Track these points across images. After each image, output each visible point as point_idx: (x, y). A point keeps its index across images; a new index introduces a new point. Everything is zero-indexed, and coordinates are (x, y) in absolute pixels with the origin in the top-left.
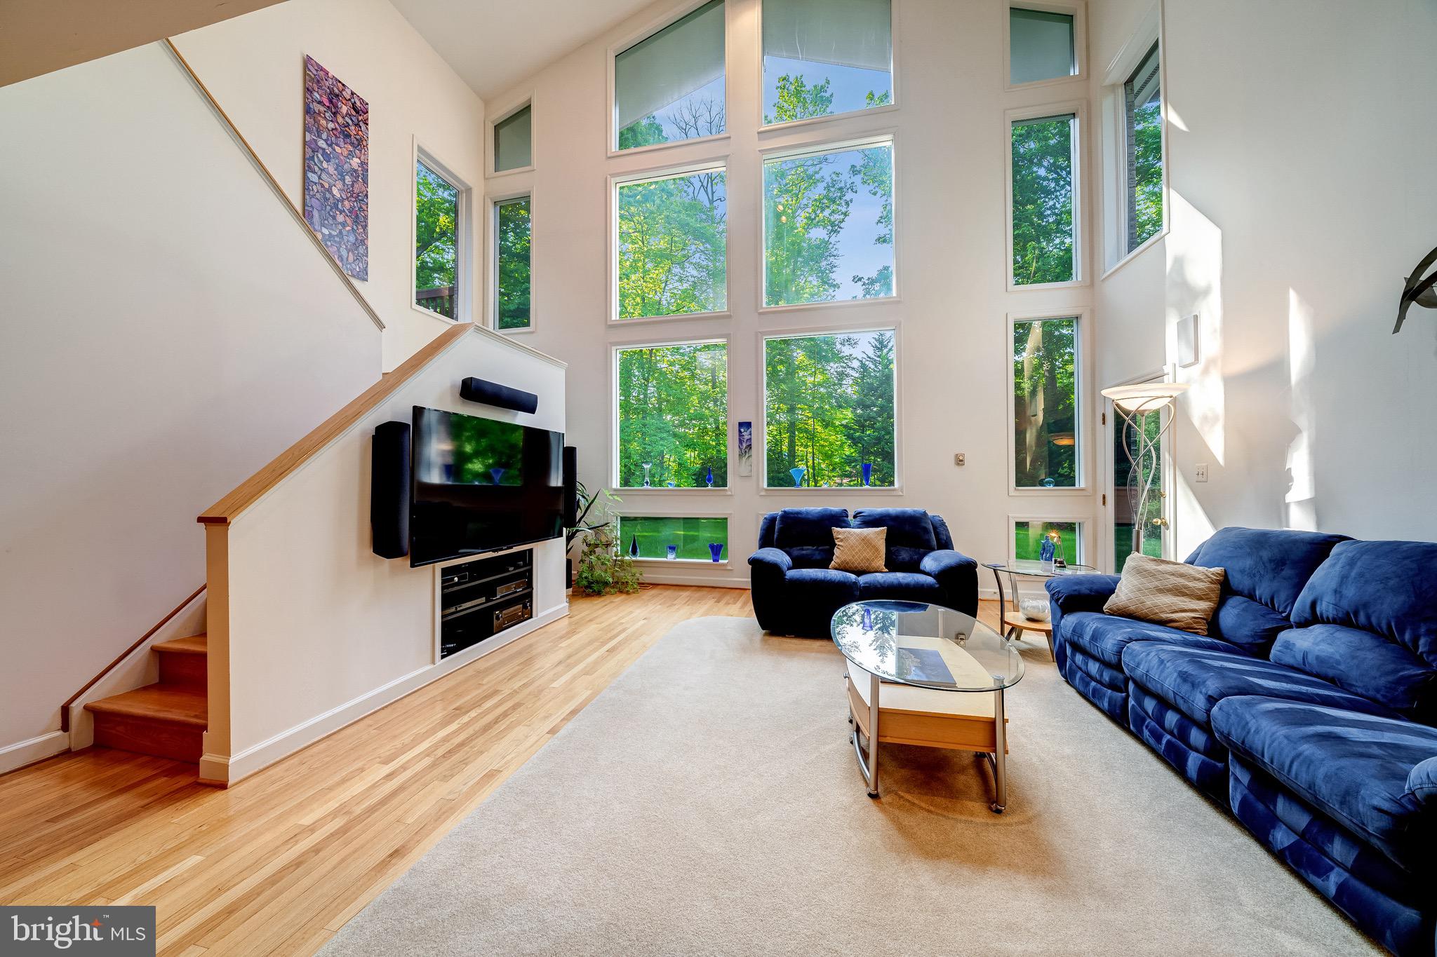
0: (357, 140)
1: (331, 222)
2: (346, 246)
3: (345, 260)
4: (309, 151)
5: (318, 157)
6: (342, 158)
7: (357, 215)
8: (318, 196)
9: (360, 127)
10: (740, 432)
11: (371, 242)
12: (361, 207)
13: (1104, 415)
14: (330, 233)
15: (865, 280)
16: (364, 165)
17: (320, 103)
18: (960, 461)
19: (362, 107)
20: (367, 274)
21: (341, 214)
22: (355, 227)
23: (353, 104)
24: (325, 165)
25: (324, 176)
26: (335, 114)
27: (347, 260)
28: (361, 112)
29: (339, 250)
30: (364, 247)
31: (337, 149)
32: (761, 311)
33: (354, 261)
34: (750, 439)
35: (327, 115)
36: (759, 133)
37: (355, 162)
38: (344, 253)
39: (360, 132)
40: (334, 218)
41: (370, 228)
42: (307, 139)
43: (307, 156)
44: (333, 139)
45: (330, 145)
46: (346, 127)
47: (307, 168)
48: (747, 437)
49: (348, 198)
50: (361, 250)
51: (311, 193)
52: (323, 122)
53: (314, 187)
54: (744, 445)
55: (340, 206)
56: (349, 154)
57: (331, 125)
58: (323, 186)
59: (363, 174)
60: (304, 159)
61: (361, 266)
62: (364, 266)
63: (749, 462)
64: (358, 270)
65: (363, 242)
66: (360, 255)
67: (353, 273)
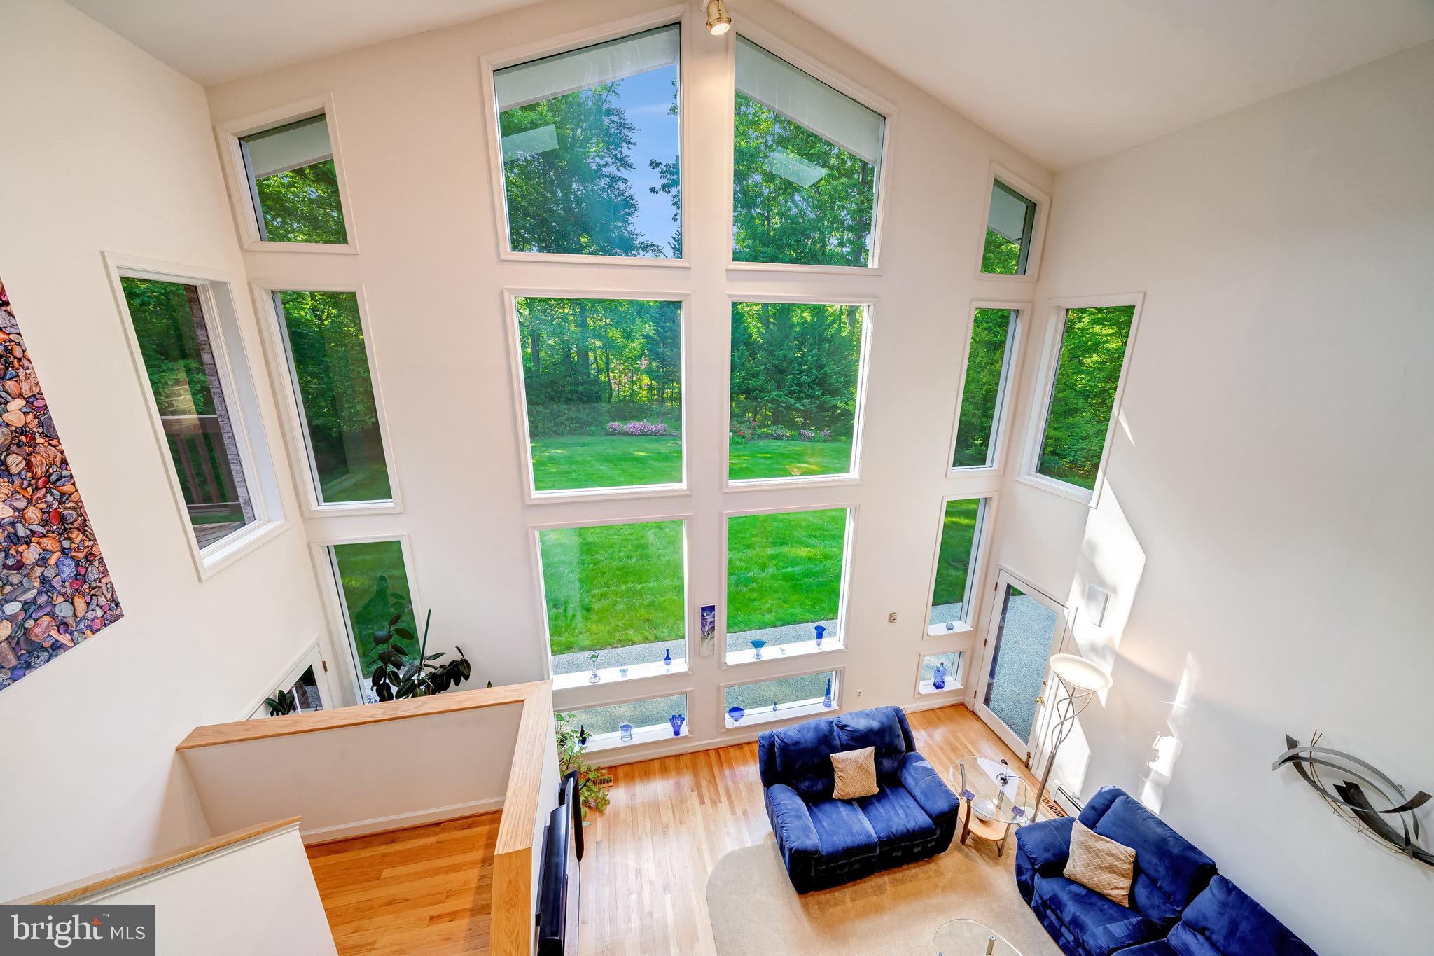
1: (15, 579)
2: (63, 595)
3: (71, 621)
7: (61, 516)
10: (703, 616)
11: (104, 547)
12: (62, 494)
13: (997, 582)
14: (26, 603)
15: (663, 167)
16: (36, 406)
18: (892, 618)
20: (117, 605)
21: (28, 544)
22: (66, 544)
27: (75, 616)
29: (52, 615)
30: (96, 563)
32: (726, 491)
33: (88, 604)
34: (714, 621)
36: (726, 270)
37: (15, 410)
38: (64, 611)
40: (19, 566)
41: (94, 523)
48: (709, 620)
49: (29, 501)
50: (93, 574)
54: (707, 628)
55: (21, 532)
59: (40, 424)
61: (102, 601)
62: (109, 596)
63: (711, 643)
64: (99, 613)
65: (90, 557)
66: (94, 584)
67: (96, 627)
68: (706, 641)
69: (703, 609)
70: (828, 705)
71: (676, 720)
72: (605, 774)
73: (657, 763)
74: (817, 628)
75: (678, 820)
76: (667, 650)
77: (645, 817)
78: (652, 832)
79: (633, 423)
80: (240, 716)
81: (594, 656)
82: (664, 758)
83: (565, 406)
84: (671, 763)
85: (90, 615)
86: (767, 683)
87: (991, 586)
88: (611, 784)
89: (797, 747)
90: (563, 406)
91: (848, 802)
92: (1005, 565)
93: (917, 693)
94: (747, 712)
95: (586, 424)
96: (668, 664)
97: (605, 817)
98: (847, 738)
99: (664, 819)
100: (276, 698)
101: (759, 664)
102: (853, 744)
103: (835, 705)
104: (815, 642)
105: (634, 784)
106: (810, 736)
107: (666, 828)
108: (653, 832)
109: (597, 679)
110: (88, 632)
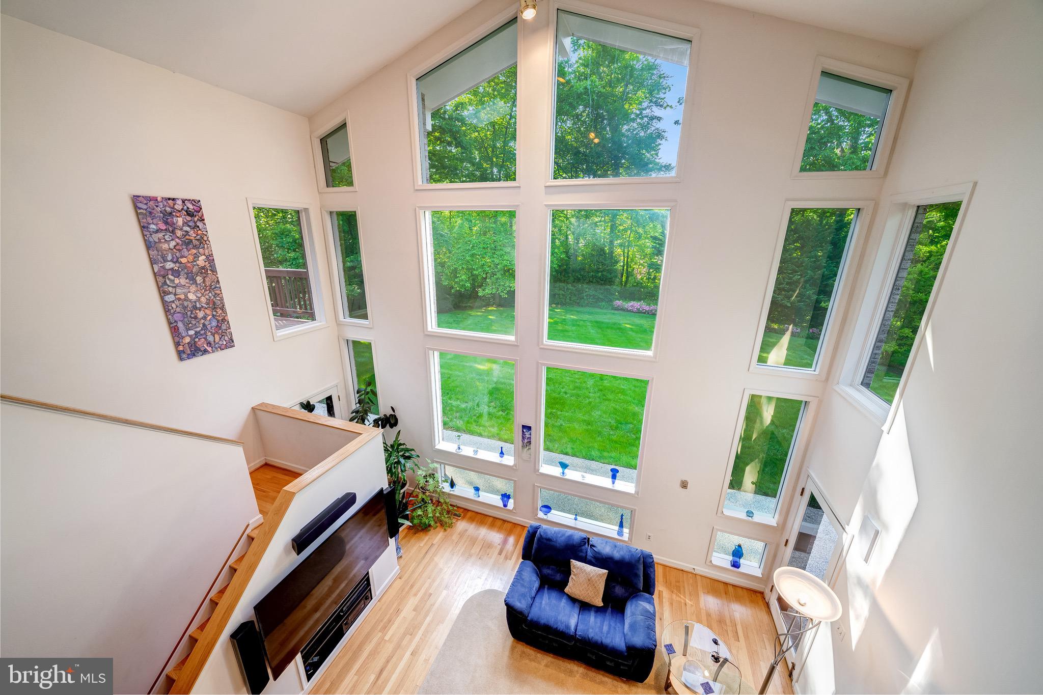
0: (198, 240)
1: (194, 322)
2: (211, 332)
3: (213, 343)
4: (160, 279)
5: (169, 279)
6: (189, 265)
7: (214, 302)
8: (178, 310)
9: (198, 227)
10: (523, 431)
11: (230, 317)
12: (216, 294)
13: (803, 489)
14: (196, 332)
16: (210, 259)
17: (157, 231)
18: (684, 485)
19: (195, 207)
20: (233, 341)
21: (200, 310)
22: (215, 313)
23: (186, 211)
24: (177, 281)
25: (179, 291)
26: (173, 232)
27: (214, 341)
28: (195, 213)
29: (205, 339)
30: (226, 323)
31: (184, 260)
32: (542, 347)
33: (220, 338)
34: (530, 438)
35: (166, 237)
36: (545, 187)
37: (201, 261)
38: (210, 338)
39: (199, 232)
40: (196, 318)
41: (227, 306)
42: (156, 271)
43: (160, 284)
44: (177, 255)
45: (177, 262)
46: (185, 236)
47: (162, 295)
48: (528, 436)
49: (203, 294)
50: (224, 327)
51: (172, 311)
52: (165, 246)
53: (174, 306)
54: (526, 441)
55: (198, 306)
56: (195, 257)
57: (173, 244)
58: (179, 299)
59: (210, 266)
60: (159, 288)
61: (226, 338)
62: (229, 337)
63: (529, 452)
64: (225, 343)
65: (224, 320)
66: (224, 331)
67: (222, 348)
68: (525, 450)
69: (524, 427)
70: (620, 533)
71: (506, 497)
72: (460, 512)
73: (491, 519)
74: (612, 470)
75: (479, 556)
76: (502, 448)
77: (463, 545)
78: (461, 555)
79: (632, 303)
80: (286, 404)
81: (459, 436)
82: (497, 518)
83: (586, 286)
84: (499, 523)
85: (221, 343)
86: (601, 505)
87: (799, 491)
88: (459, 518)
89: (548, 542)
90: (585, 286)
91: (573, 600)
92: (813, 474)
93: (708, 561)
94: (553, 511)
95: (598, 300)
96: (502, 457)
97: (446, 533)
98: (592, 555)
99: (473, 551)
100: (305, 402)
101: (562, 480)
102: (594, 562)
103: (626, 537)
104: (610, 480)
105: (471, 524)
106: (561, 540)
107: (470, 556)
108: (463, 554)
109: (460, 450)
110: (219, 349)
